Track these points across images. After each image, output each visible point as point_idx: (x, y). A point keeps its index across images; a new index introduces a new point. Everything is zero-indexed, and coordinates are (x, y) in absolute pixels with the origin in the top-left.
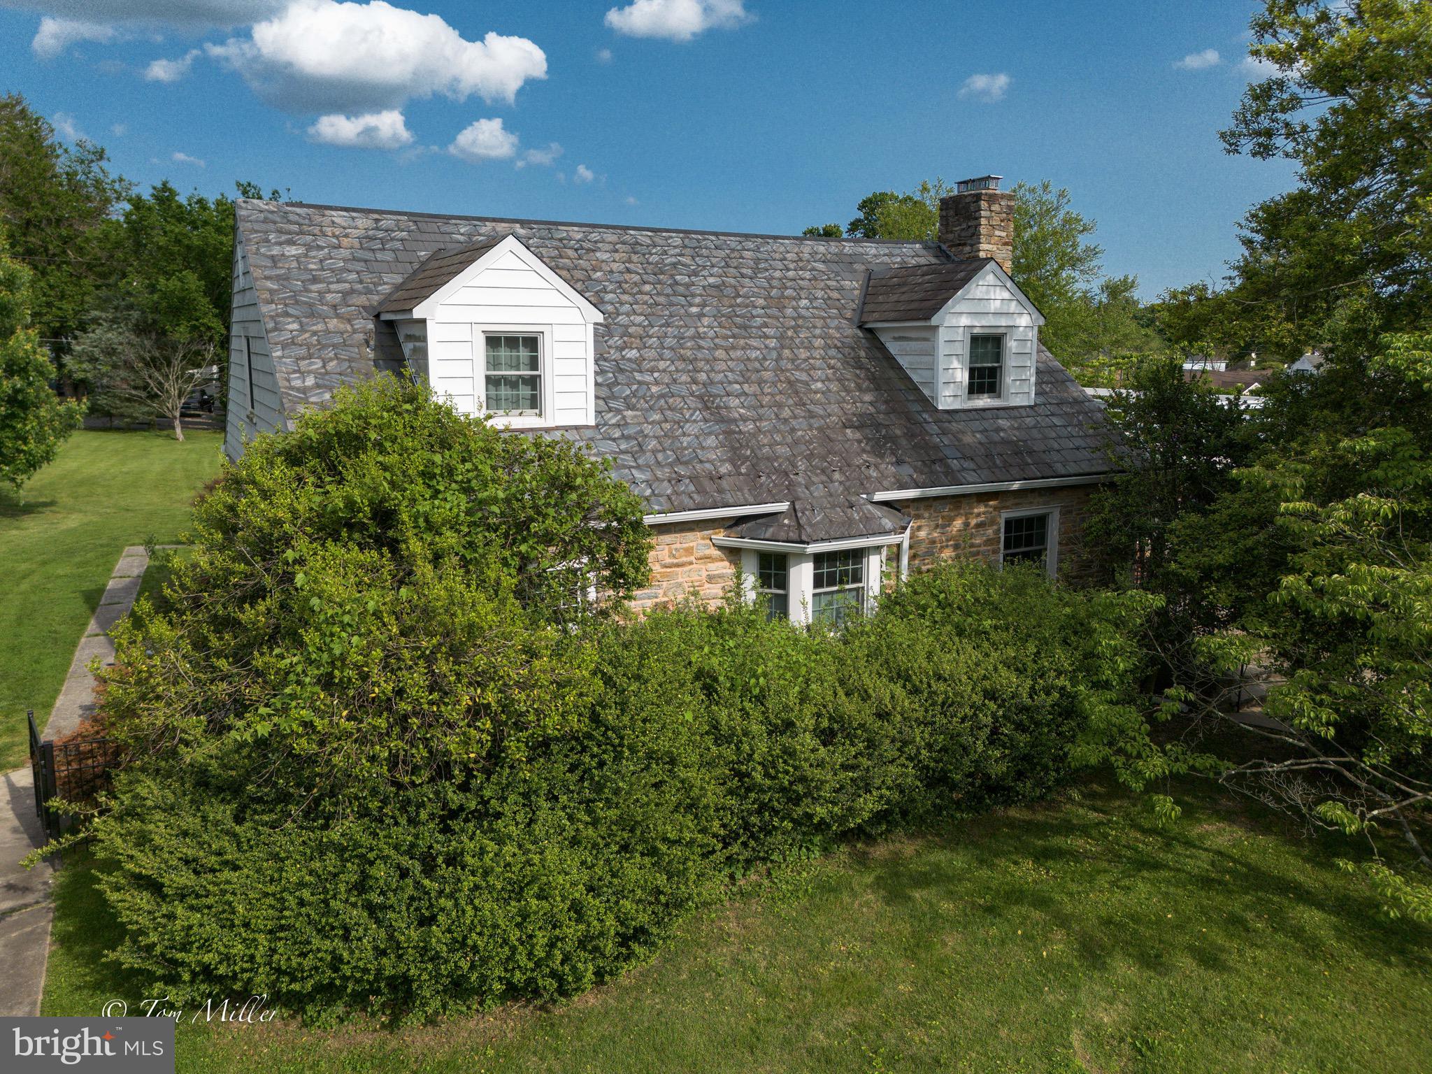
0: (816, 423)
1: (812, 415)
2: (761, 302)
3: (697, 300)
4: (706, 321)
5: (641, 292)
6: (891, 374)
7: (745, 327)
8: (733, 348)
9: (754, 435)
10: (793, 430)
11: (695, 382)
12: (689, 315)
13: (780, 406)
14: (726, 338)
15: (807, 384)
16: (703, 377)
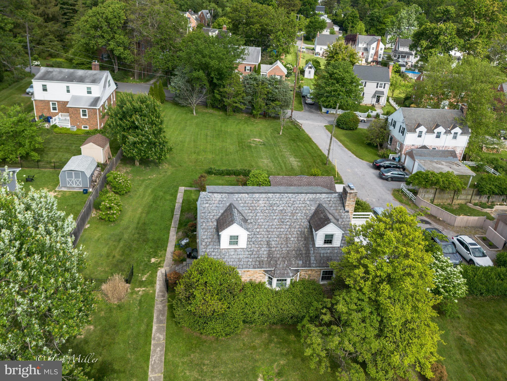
0: (288, 249)
1: (288, 247)
2: (290, 214)
3: (276, 214)
4: (276, 220)
5: (265, 213)
6: (310, 236)
7: (283, 222)
8: (279, 228)
9: (274, 251)
10: (282, 251)
11: (268, 237)
12: (273, 219)
13: (282, 244)
14: (278, 225)
15: (290, 238)
16: (270, 236)
